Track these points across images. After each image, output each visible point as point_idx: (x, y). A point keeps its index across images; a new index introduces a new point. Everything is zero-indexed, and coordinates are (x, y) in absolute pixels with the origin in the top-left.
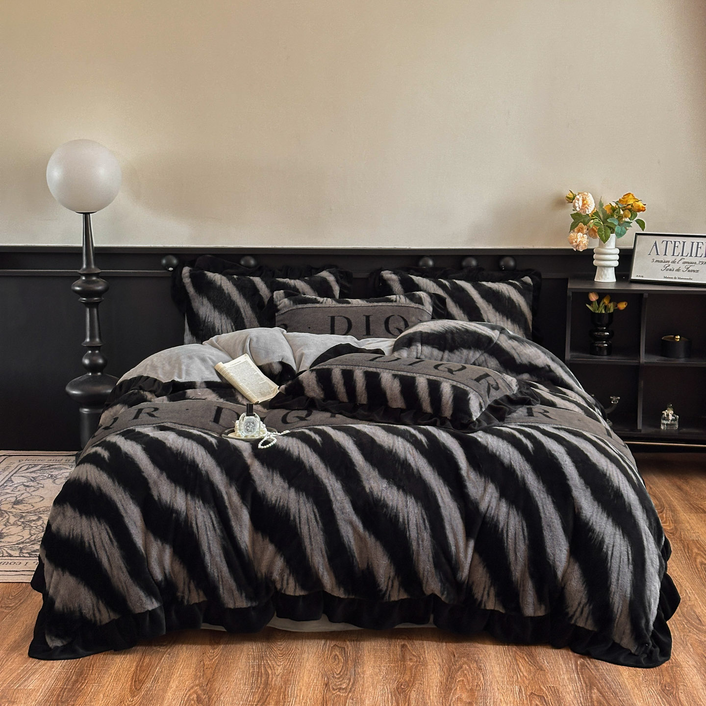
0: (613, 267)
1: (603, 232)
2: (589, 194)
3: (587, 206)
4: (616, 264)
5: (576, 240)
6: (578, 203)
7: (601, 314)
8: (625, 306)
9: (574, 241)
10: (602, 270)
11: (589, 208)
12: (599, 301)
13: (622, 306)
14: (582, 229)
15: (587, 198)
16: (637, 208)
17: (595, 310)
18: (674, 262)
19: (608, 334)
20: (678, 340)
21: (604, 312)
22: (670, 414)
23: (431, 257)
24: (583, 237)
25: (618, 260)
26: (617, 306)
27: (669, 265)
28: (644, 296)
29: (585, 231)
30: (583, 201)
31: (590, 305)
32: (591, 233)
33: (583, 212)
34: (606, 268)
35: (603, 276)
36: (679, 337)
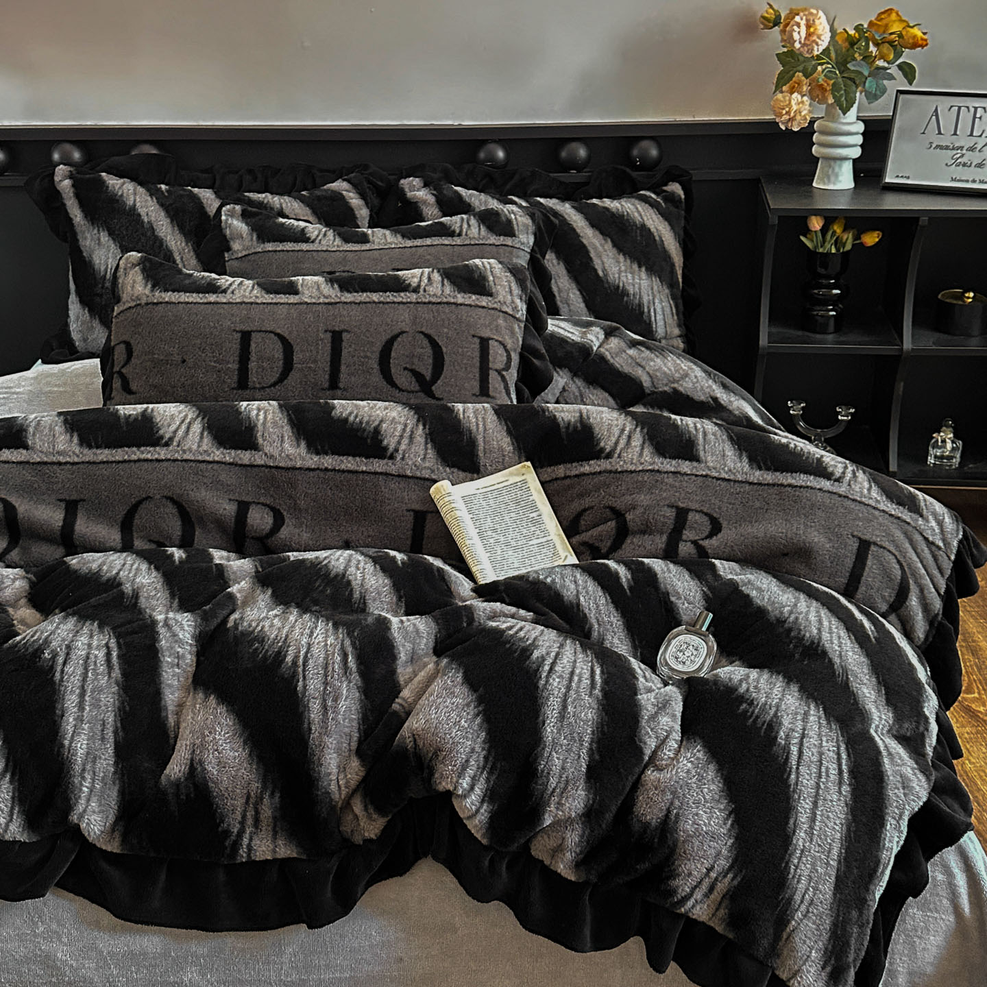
0: (850, 159)
1: (842, 92)
2: (821, 14)
3: (815, 38)
4: (856, 153)
5: (787, 109)
6: (799, 33)
7: (829, 254)
8: (877, 240)
9: (784, 112)
10: (830, 166)
11: (820, 42)
12: (824, 230)
13: (871, 239)
14: (799, 84)
15: (817, 22)
16: (911, 41)
17: (816, 247)
18: (972, 149)
19: (838, 292)
20: (970, 300)
21: (834, 251)
22: (947, 440)
23: (500, 142)
24: (802, 102)
25: (861, 146)
26: (860, 238)
27: (963, 155)
28: (920, 223)
29: (805, 88)
30: (808, 26)
31: (805, 236)
32: (817, 93)
33: (808, 52)
34: (838, 162)
35: (832, 179)
36: (972, 295)
